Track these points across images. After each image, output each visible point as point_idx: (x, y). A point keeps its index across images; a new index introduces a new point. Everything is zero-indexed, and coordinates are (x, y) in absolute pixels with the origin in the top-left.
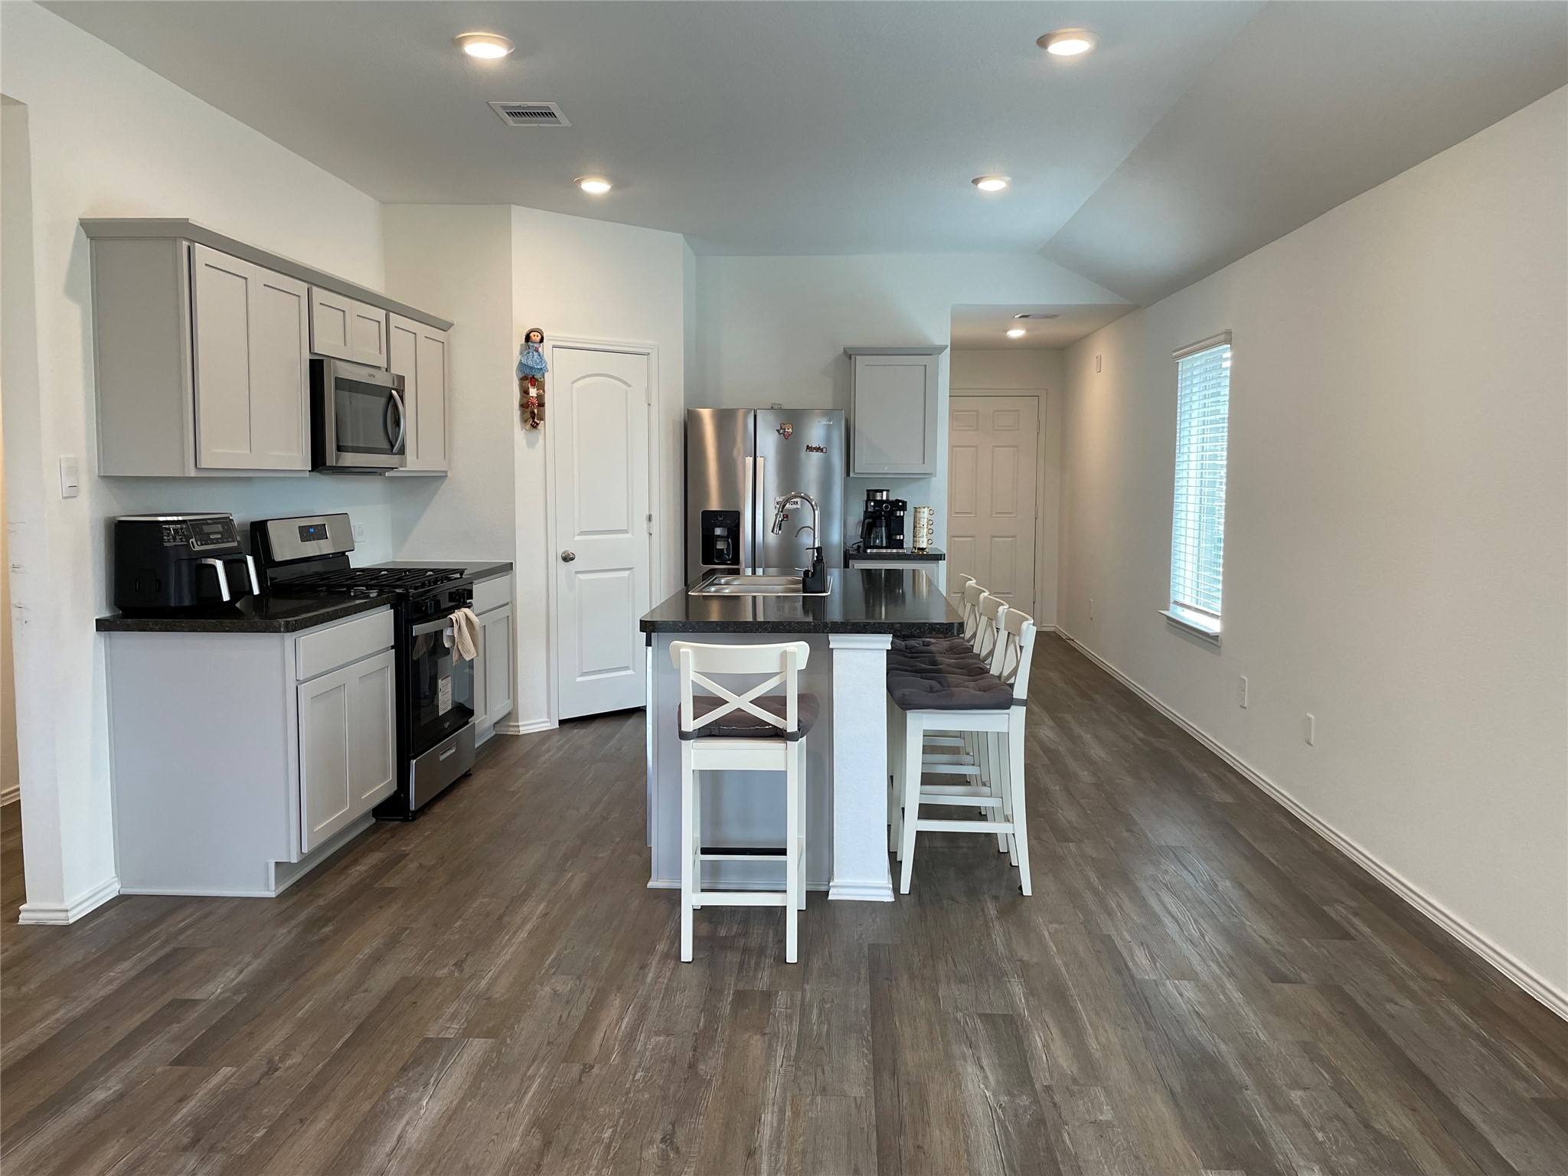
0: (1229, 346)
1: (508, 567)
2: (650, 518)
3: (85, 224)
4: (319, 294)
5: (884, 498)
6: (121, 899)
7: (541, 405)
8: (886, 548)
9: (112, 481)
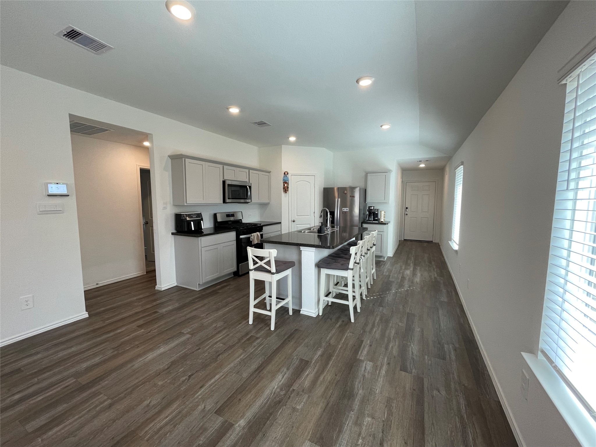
0: (463, 166)
1: (280, 223)
2: (314, 213)
3: (169, 156)
4: (225, 167)
5: (373, 209)
6: (177, 286)
7: (288, 188)
8: (373, 221)
9: (175, 205)
